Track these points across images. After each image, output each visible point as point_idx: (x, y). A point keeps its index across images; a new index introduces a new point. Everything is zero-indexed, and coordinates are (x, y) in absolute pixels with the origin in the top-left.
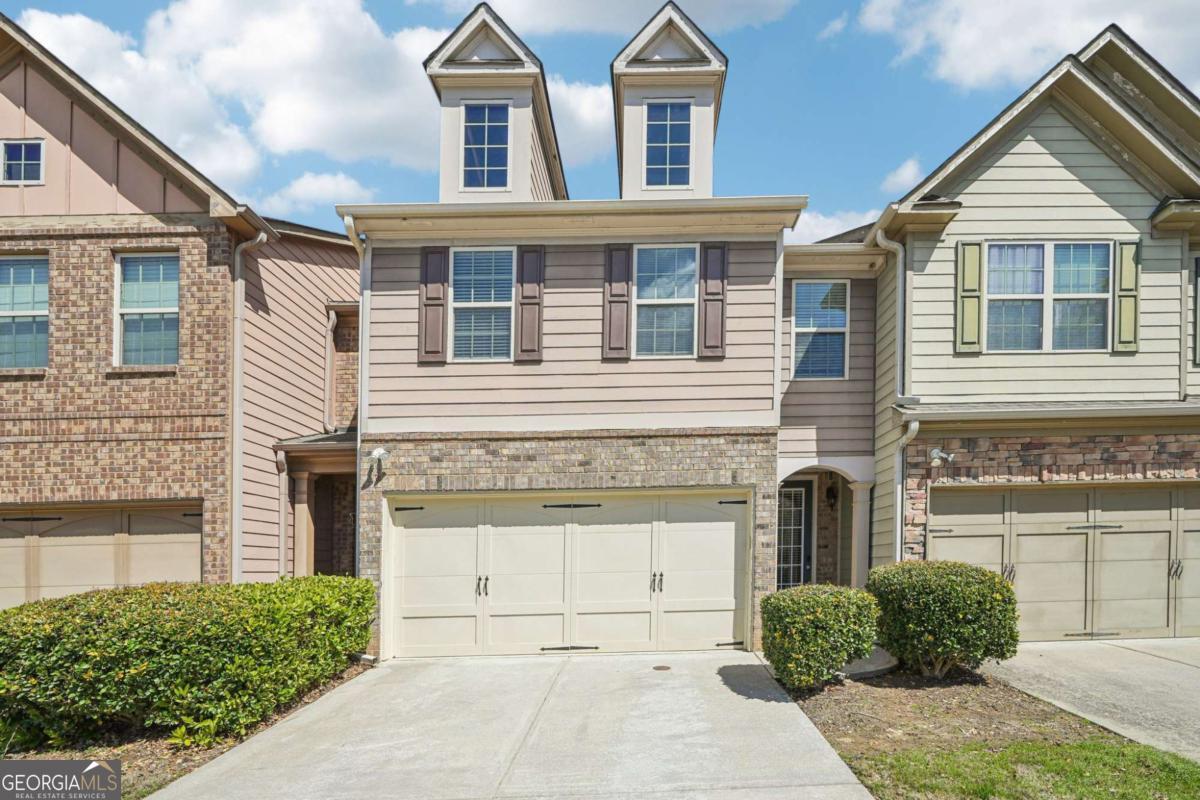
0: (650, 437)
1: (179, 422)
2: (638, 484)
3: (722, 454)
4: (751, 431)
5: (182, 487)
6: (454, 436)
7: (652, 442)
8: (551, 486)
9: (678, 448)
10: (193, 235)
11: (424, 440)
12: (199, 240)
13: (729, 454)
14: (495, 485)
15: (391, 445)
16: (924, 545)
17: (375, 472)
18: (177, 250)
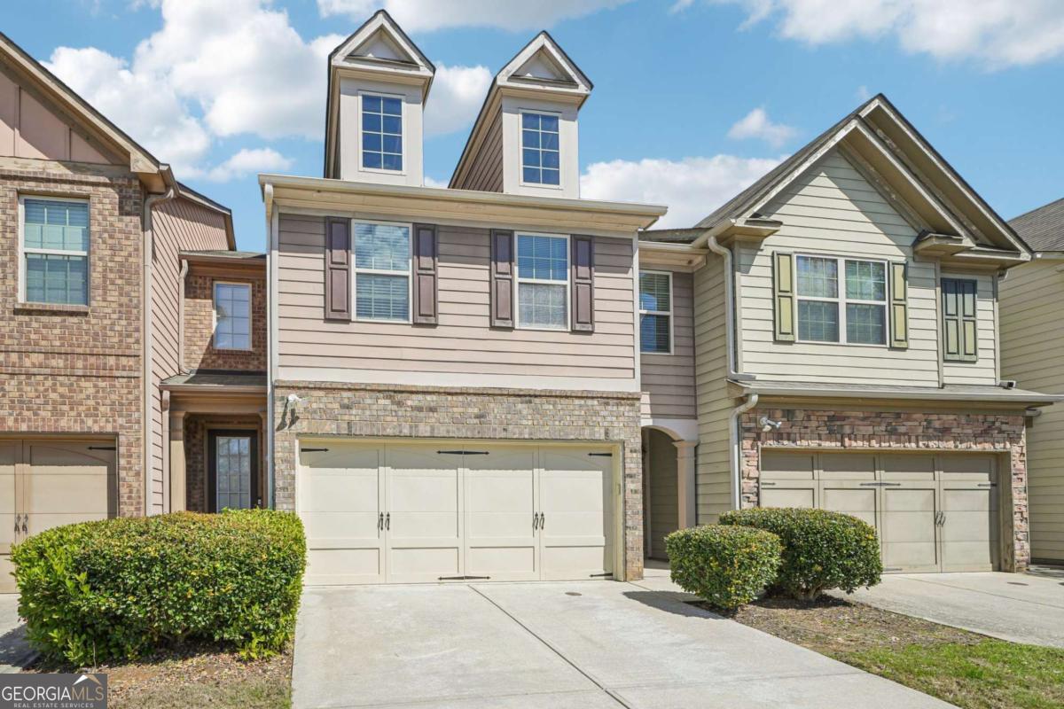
0: (536, 396)
1: (92, 360)
2: (527, 436)
3: (596, 413)
4: (620, 396)
5: (95, 422)
6: (363, 387)
7: (537, 400)
8: (451, 435)
9: (559, 407)
10: (105, 185)
11: (334, 389)
12: (110, 190)
13: (602, 413)
14: (401, 432)
15: (303, 391)
16: (758, 495)
17: (289, 415)
18: (87, 197)
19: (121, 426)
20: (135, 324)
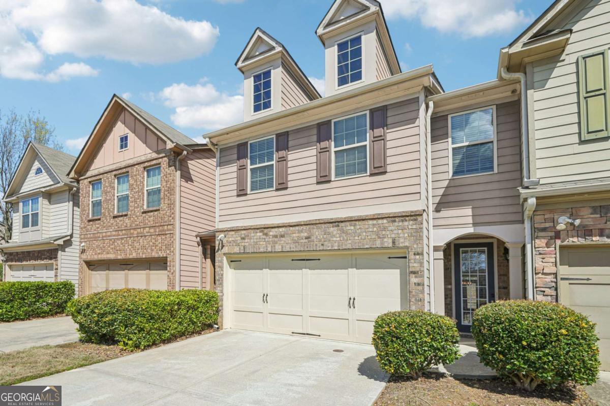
0: (342, 222)
1: (161, 228)
2: (336, 248)
5: (161, 253)
6: (250, 227)
7: (343, 224)
8: (292, 250)
9: (358, 227)
10: (164, 157)
11: (238, 230)
12: (166, 158)
14: (267, 250)
15: (226, 233)
16: (556, 289)
17: (221, 245)
18: (160, 164)
19: (168, 254)
20: (172, 211)
